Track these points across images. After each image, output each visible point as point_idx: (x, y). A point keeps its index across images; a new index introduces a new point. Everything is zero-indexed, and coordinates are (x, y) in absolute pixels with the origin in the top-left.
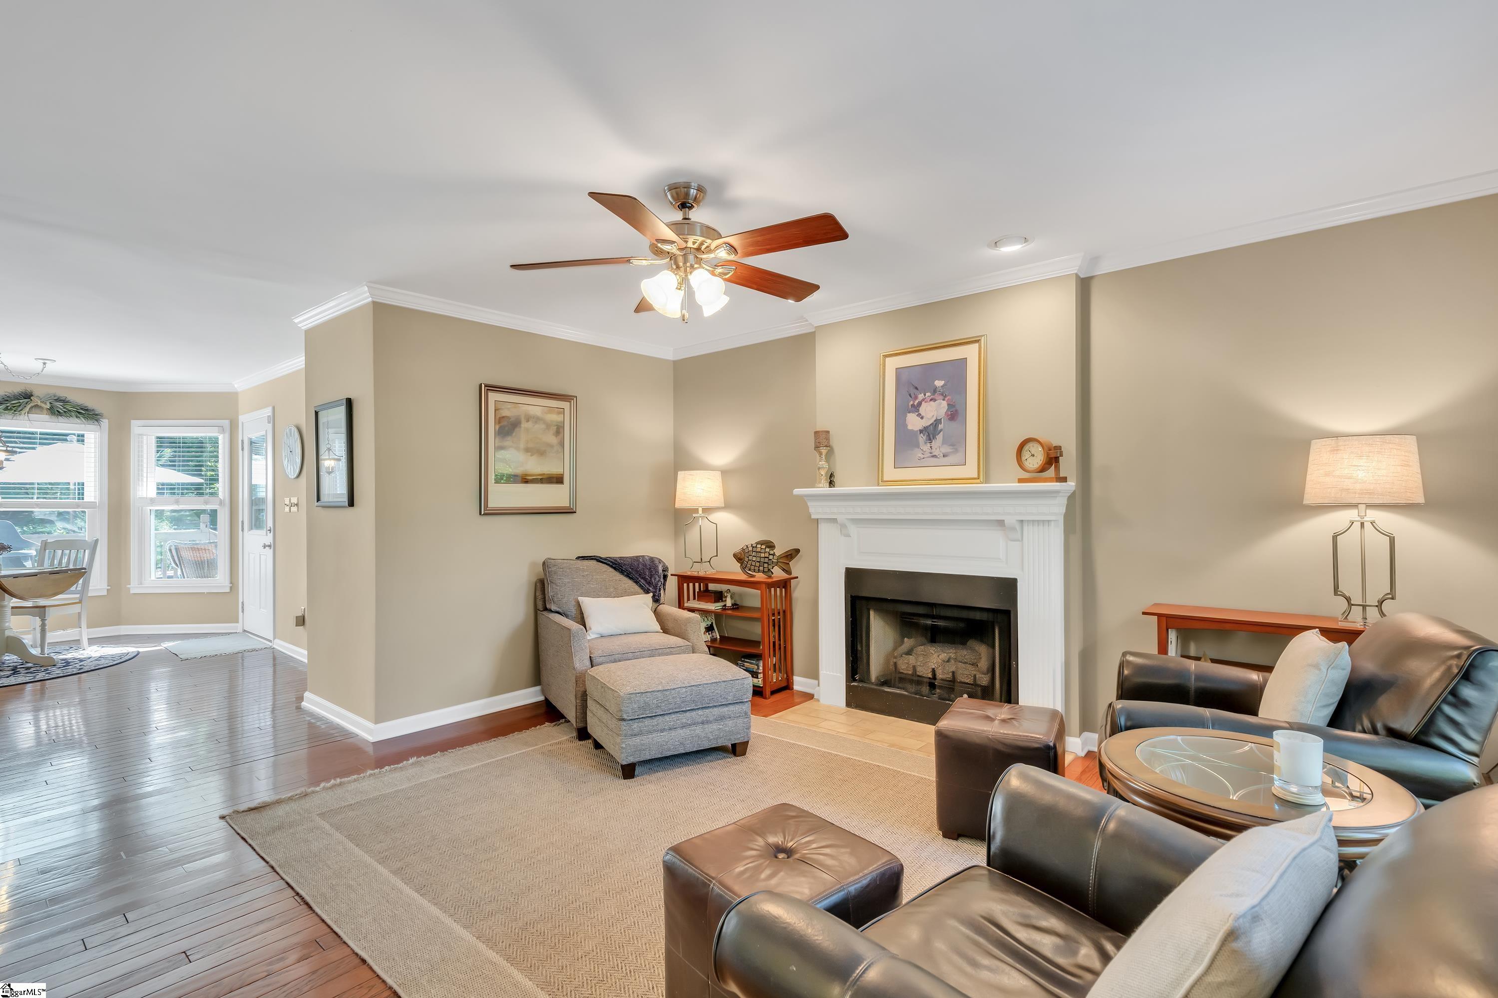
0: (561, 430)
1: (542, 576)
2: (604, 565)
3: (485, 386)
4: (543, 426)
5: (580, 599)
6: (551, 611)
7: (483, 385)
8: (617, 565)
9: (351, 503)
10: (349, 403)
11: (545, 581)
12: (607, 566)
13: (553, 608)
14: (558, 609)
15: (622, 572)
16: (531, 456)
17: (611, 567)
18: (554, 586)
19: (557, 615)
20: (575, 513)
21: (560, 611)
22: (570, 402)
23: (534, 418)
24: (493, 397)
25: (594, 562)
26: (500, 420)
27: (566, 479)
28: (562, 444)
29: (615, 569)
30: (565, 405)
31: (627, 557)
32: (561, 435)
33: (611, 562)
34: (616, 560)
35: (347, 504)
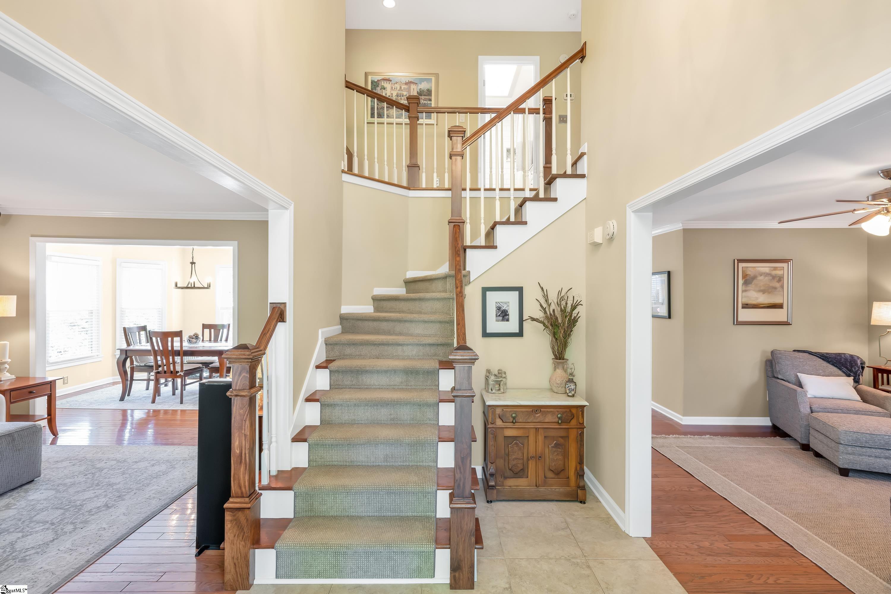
0: (782, 279)
1: (770, 358)
2: (814, 357)
3: (737, 260)
4: (771, 278)
5: (798, 374)
6: (778, 378)
7: (736, 260)
8: (826, 358)
9: (670, 317)
10: (669, 273)
11: (773, 361)
12: (816, 357)
13: (780, 377)
14: (783, 378)
15: (829, 362)
16: (763, 294)
17: (820, 358)
18: (780, 365)
19: (782, 381)
20: (791, 325)
21: (785, 379)
22: (788, 263)
23: (765, 274)
24: (741, 265)
25: (807, 354)
26: (745, 276)
27: (785, 306)
28: (782, 287)
29: (823, 359)
30: (785, 265)
31: (831, 353)
32: (782, 282)
33: (821, 355)
34: (823, 355)
35: (668, 317)
